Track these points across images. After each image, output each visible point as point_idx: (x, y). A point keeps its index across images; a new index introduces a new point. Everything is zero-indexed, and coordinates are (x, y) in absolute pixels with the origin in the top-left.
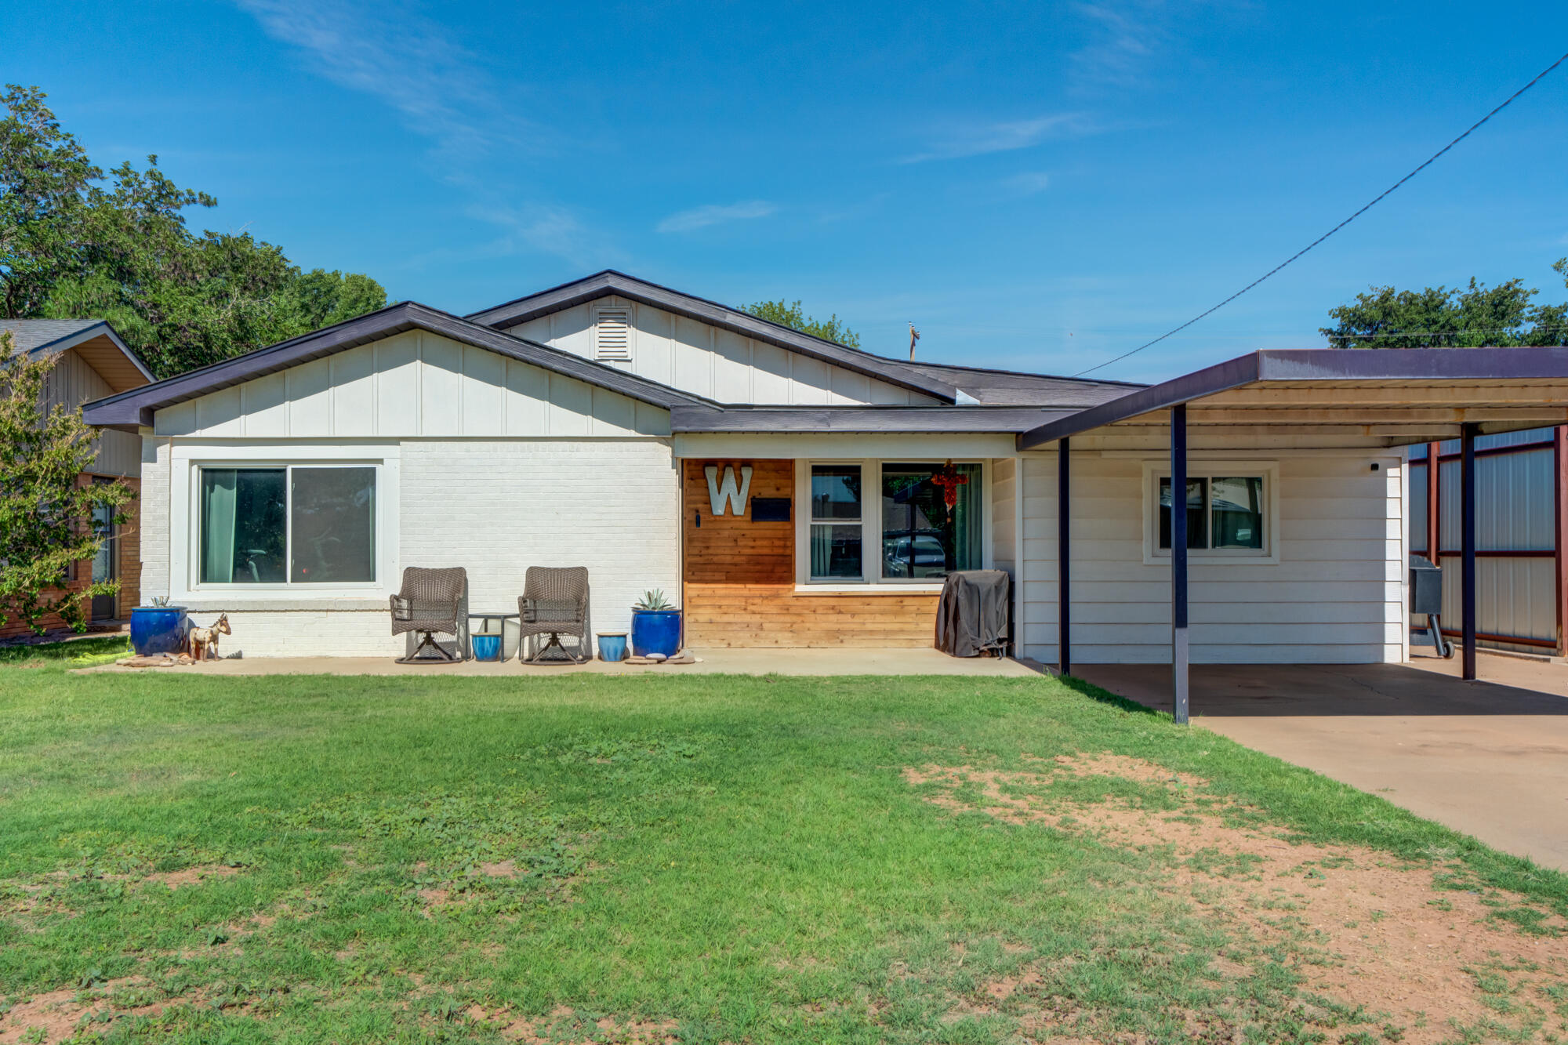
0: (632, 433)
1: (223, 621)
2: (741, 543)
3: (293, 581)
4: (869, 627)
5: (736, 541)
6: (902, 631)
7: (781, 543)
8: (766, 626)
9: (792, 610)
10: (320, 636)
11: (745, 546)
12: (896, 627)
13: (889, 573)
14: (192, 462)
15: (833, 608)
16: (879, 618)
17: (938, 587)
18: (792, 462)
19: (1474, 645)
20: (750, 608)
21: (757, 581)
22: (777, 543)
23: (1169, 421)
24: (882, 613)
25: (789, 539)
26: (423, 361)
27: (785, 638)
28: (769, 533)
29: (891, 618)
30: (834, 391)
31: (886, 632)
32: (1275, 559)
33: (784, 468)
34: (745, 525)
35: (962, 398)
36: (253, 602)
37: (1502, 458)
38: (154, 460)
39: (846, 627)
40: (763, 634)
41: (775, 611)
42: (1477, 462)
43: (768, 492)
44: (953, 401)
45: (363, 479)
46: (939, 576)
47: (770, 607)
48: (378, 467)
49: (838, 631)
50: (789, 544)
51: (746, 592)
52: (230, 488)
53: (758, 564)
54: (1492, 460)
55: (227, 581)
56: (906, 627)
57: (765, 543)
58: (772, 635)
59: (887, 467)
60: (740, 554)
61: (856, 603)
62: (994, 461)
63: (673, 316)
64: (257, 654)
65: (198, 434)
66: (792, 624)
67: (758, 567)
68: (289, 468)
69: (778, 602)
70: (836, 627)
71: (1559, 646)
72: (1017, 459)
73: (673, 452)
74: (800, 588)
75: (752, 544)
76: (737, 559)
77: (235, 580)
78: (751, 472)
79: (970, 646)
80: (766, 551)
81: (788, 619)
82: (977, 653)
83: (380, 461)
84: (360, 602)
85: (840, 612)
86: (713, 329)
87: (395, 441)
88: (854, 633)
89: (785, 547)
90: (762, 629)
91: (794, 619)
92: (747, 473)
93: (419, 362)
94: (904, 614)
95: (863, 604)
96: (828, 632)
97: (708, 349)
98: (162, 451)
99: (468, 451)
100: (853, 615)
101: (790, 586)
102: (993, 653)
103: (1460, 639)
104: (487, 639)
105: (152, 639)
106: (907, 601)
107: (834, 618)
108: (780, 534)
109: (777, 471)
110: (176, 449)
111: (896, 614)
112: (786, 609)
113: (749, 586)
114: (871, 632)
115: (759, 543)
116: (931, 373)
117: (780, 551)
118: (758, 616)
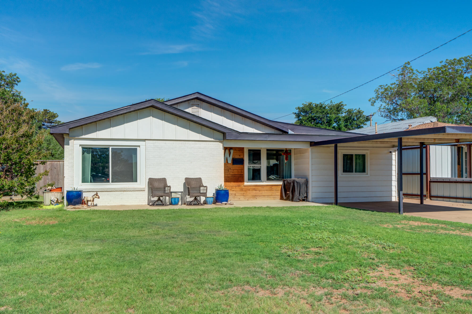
0: (212, 140)
1: (97, 194)
2: (230, 171)
3: (112, 182)
4: (264, 194)
5: (228, 170)
6: (272, 195)
7: (241, 171)
8: (237, 194)
9: (243, 190)
10: (122, 199)
11: (231, 172)
12: (271, 194)
13: (268, 179)
14: (80, 145)
15: (254, 189)
16: (266, 192)
17: (281, 183)
18: (243, 148)
19: (423, 198)
20: (232, 189)
21: (234, 182)
22: (239, 171)
23: (397, 141)
24: (267, 190)
25: (243, 169)
26: (153, 117)
27: (242, 198)
28: (237, 168)
29: (269, 192)
30: (255, 129)
31: (268, 196)
32: (369, 175)
33: (241, 150)
34: (231, 166)
35: (290, 132)
36: (101, 189)
37: (413, 150)
38: (69, 145)
39: (258, 194)
40: (236, 197)
41: (239, 190)
42: (403, 151)
43: (237, 157)
44: (288, 133)
45: (133, 151)
46: (281, 180)
47: (238, 189)
48: (138, 148)
49: (255, 195)
50: (243, 171)
51: (231, 185)
52: (89, 153)
53: (234, 177)
54: (406, 151)
55: (89, 182)
56: (273, 194)
57: (236, 171)
58: (238, 197)
59: (268, 150)
60: (230, 174)
61: (260, 188)
62: (294, 149)
63: (212, 106)
64: (101, 205)
65: (83, 137)
66: (244, 193)
67: (235, 178)
68: (110, 148)
69: (240, 187)
70: (255, 194)
71: (427, 196)
72: (310, 149)
73: (223, 145)
74: (246, 184)
75: (233, 171)
76: (229, 176)
77: (91, 182)
78: (233, 151)
79: (297, 199)
80: (236, 173)
81: (242, 192)
82: (299, 200)
83: (139, 146)
84: (134, 189)
85: (256, 190)
86: (223, 110)
87: (144, 140)
88: (259, 196)
89: (241, 172)
90: (235, 195)
91: (244, 192)
92: (232, 151)
93: (151, 117)
94: (273, 190)
95: (262, 188)
96: (253, 196)
97: (222, 116)
98: (71, 142)
99: (165, 144)
100: (259, 191)
101: (243, 183)
102: (304, 200)
103: (420, 197)
104: (176, 199)
105: (74, 200)
106: (273, 187)
107: (254, 192)
108: (240, 169)
109: (239, 151)
110: (75, 141)
111: (270, 190)
112: (242, 190)
113: (232, 183)
114: (264, 196)
115: (234, 171)
116: (282, 125)
117: (240, 173)
118: (234, 192)
